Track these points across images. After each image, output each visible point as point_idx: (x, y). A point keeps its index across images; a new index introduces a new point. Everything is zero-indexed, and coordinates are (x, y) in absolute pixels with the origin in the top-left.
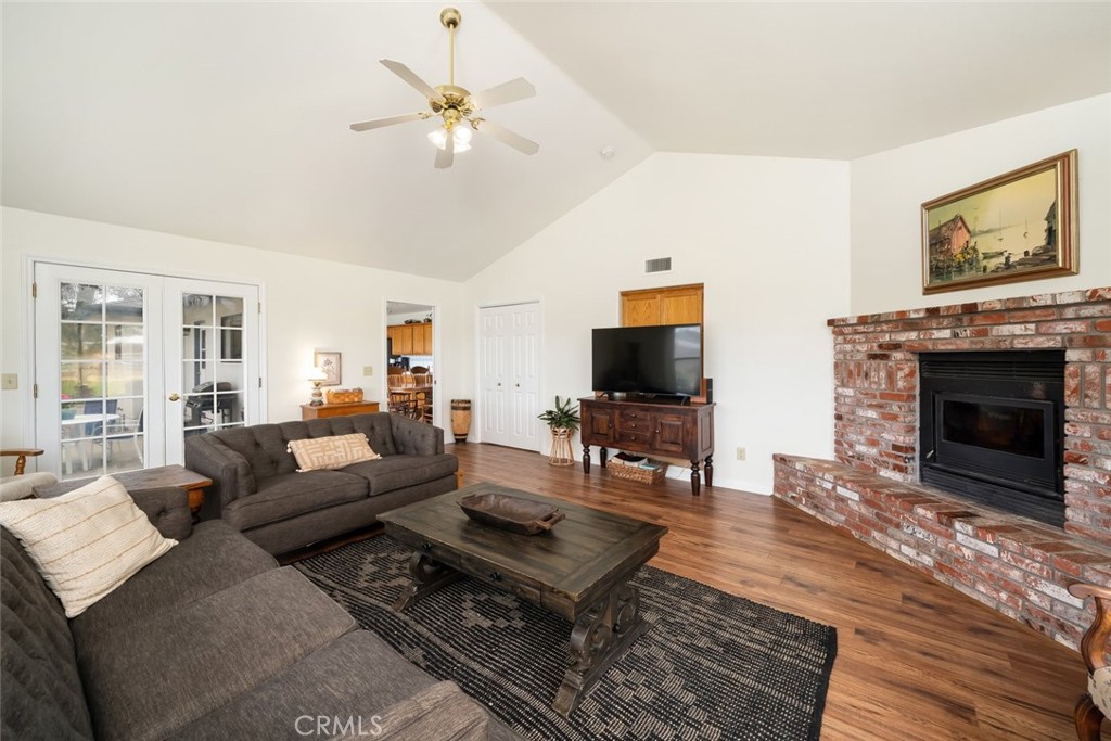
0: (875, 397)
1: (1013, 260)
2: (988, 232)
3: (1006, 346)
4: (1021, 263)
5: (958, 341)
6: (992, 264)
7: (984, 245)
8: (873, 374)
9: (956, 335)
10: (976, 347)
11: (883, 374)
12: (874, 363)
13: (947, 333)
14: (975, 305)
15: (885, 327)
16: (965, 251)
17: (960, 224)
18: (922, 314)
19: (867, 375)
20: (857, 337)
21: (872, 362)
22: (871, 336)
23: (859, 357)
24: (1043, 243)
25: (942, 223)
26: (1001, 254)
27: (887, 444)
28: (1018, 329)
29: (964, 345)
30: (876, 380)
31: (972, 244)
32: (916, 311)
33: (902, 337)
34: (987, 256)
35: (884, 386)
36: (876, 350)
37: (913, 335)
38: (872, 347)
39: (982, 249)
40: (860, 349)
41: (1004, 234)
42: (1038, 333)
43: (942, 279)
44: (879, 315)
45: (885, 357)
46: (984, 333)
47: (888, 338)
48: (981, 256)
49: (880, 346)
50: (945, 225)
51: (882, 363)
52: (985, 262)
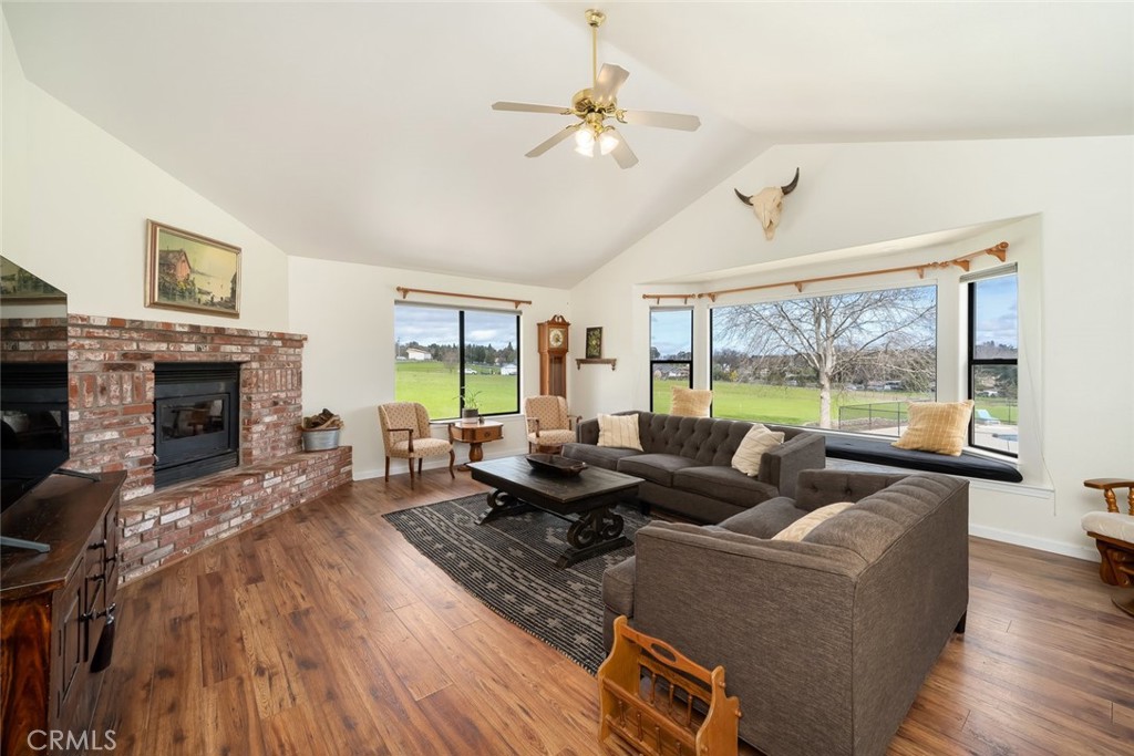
0: (116, 414)
1: (215, 300)
2: (202, 274)
3: (228, 359)
4: (219, 304)
5: (201, 354)
6: (205, 298)
7: (200, 283)
8: (113, 387)
9: (199, 350)
10: (212, 359)
11: (127, 387)
12: (114, 375)
13: (192, 348)
14: (224, 329)
15: (135, 335)
16: (186, 280)
17: (183, 258)
18: (186, 329)
19: (103, 390)
20: (87, 343)
21: (111, 373)
22: (109, 343)
23: (89, 368)
24: (229, 296)
25: (170, 249)
26: (209, 293)
27: (133, 462)
28: (234, 349)
29: (203, 358)
30: (118, 394)
31: (191, 278)
32: (181, 325)
33: (153, 347)
34: (201, 292)
35: (129, 400)
36: (117, 359)
37: (163, 346)
38: (111, 357)
39: (198, 285)
40: (91, 357)
41: (211, 280)
42: (243, 352)
43: (169, 299)
44: (142, 322)
45: (132, 367)
46: (216, 349)
47: (135, 347)
48: (197, 290)
49: (125, 355)
50: (173, 252)
51: (126, 375)
52: (199, 296)
